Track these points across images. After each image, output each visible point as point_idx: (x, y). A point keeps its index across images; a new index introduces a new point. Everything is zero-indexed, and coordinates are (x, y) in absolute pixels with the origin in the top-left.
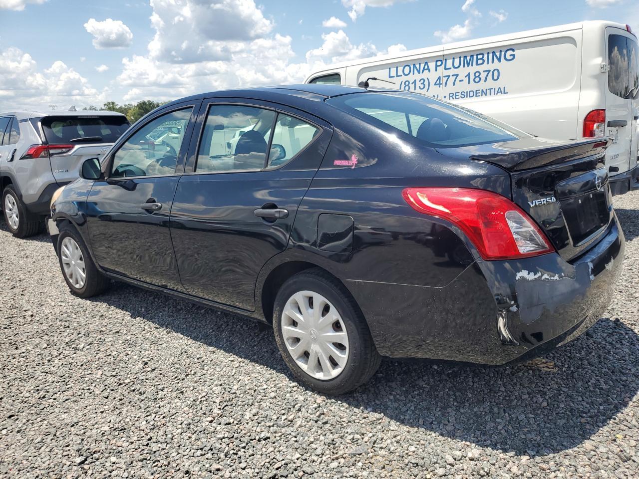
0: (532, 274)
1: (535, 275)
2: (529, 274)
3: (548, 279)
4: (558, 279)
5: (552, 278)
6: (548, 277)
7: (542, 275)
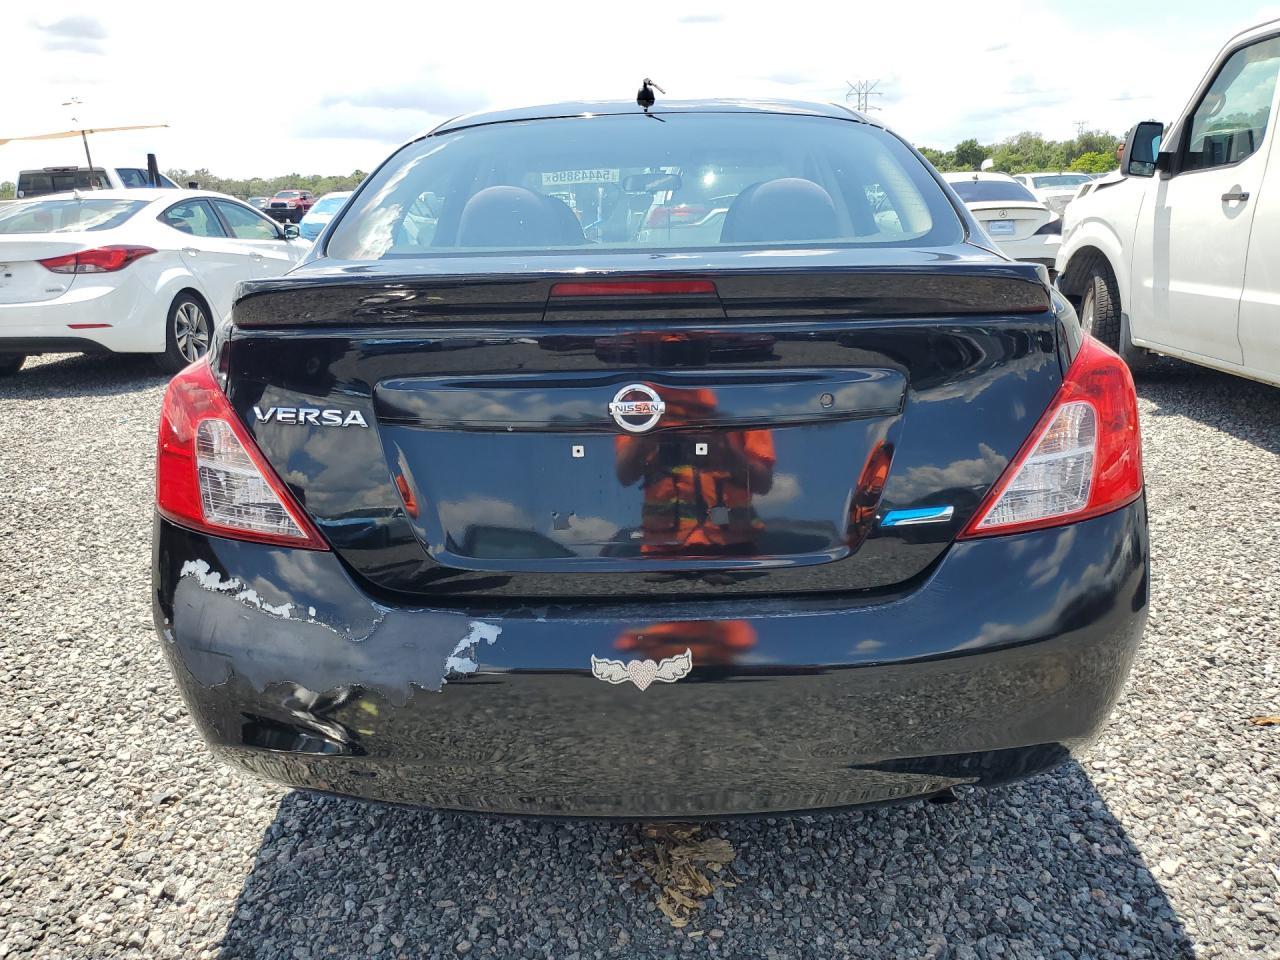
0: (217, 576)
1: (221, 581)
2: (209, 573)
3: (254, 604)
4: (287, 615)
5: (268, 607)
6: (256, 601)
7: (241, 589)
